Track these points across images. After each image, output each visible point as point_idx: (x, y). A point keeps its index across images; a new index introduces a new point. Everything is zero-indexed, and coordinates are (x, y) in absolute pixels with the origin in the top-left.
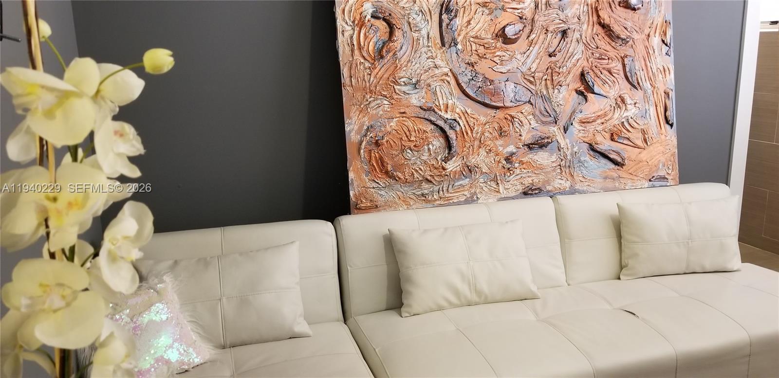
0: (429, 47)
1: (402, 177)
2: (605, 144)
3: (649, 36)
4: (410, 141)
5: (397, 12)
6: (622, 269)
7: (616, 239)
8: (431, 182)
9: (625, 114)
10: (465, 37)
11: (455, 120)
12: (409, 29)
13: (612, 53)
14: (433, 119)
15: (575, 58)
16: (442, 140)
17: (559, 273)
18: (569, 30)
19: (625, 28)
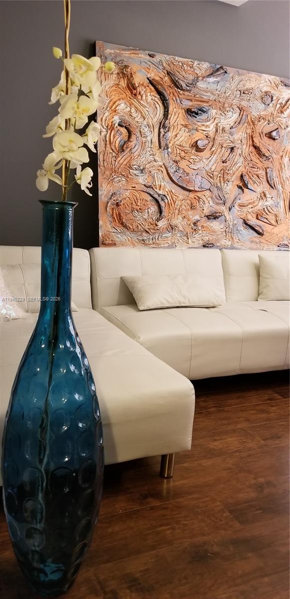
0: (151, 148)
1: (131, 227)
2: (253, 221)
3: (282, 156)
4: (137, 205)
5: (133, 123)
6: (259, 295)
7: (256, 277)
8: (148, 233)
9: (266, 204)
10: (173, 145)
11: (165, 196)
12: (140, 136)
13: (260, 165)
14: (152, 193)
15: (238, 165)
16: (156, 207)
17: (222, 295)
18: (235, 148)
19: (269, 151)
